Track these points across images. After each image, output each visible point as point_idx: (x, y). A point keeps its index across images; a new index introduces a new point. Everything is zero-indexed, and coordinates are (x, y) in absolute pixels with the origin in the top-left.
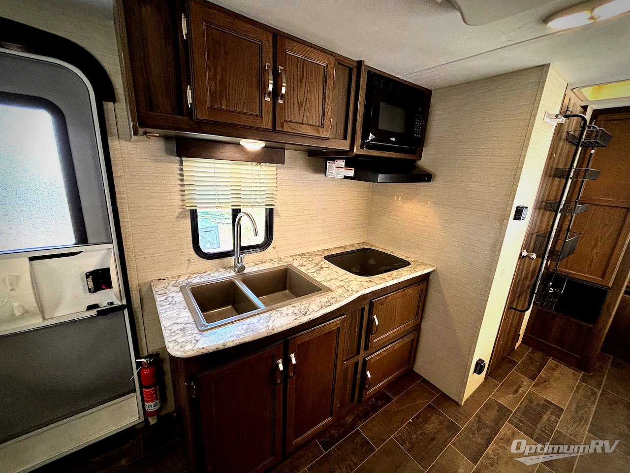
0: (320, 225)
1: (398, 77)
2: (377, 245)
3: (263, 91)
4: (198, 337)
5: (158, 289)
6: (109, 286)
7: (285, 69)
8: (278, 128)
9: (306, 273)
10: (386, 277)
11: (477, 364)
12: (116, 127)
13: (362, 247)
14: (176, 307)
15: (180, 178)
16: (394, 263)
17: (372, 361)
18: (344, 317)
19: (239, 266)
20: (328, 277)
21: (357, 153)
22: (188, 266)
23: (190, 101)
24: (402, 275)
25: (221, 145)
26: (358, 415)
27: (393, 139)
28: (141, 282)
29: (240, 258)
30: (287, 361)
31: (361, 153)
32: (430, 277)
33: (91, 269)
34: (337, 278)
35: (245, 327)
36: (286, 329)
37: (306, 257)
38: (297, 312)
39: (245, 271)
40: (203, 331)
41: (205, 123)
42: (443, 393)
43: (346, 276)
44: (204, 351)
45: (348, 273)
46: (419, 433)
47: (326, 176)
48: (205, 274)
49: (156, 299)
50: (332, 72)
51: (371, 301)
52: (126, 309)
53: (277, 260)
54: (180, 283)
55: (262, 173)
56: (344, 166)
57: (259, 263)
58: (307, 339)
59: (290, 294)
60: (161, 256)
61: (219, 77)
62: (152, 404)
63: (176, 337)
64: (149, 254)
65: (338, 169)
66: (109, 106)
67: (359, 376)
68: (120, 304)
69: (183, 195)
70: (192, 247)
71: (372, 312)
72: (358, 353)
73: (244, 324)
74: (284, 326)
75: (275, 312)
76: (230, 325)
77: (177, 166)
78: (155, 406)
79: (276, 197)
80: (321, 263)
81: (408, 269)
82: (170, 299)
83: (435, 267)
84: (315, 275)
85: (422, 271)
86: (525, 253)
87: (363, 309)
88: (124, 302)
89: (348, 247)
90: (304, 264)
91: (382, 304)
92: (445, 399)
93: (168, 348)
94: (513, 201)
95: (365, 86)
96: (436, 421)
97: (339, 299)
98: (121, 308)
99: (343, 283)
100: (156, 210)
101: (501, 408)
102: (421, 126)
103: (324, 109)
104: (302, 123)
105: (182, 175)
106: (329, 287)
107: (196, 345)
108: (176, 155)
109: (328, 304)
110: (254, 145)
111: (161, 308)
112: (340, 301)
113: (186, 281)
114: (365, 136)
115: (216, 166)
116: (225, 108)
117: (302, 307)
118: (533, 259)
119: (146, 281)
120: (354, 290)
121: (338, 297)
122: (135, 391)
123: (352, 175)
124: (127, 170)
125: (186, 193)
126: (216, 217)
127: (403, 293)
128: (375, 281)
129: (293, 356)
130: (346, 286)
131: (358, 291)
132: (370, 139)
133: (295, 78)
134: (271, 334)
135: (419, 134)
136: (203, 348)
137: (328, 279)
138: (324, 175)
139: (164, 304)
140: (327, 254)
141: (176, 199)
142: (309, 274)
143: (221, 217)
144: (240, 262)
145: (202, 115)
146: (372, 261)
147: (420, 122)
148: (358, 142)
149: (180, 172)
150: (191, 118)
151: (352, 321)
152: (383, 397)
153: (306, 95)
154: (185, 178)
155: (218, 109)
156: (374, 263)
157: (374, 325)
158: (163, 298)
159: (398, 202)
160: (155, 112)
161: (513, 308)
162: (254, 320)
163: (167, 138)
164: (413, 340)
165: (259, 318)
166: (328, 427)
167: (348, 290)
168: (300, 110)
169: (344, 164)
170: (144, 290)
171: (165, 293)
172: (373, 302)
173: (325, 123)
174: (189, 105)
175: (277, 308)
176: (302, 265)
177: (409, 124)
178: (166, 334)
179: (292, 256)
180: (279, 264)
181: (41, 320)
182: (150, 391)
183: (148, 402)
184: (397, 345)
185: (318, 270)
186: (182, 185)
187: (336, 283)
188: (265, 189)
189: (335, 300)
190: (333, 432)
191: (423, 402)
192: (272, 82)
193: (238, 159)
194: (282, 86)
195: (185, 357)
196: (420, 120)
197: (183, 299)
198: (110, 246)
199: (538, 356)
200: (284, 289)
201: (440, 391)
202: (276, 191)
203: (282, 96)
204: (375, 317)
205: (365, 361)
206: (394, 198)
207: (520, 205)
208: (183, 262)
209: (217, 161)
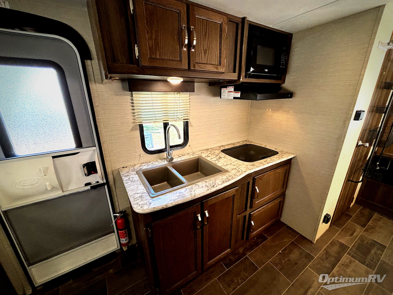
0: (218, 130)
1: (269, 26)
2: (254, 142)
3: (182, 44)
4: (151, 201)
5: (123, 173)
6: (96, 172)
7: (195, 27)
8: (192, 68)
9: (211, 161)
10: (263, 162)
11: (325, 217)
12: (93, 76)
13: (245, 143)
14: (135, 184)
15: (132, 105)
16: (267, 153)
17: (255, 215)
18: (237, 188)
19: (170, 158)
20: (225, 163)
21: (242, 81)
22: (140, 159)
23: (137, 54)
24: (273, 161)
25: (155, 82)
26: (246, 248)
27: (267, 70)
28: (113, 169)
29: (170, 153)
30: (203, 215)
31: (246, 81)
32: (292, 161)
33: (85, 162)
34: (231, 164)
35: (177, 195)
36: (202, 195)
37: (209, 151)
38: (208, 185)
39: (173, 161)
40: (153, 197)
41: (147, 68)
42: (301, 235)
43: (236, 162)
44: (154, 209)
45: (238, 160)
46: (286, 259)
47: (221, 98)
48: (150, 163)
49: (123, 179)
50: (226, 27)
51: (254, 177)
52: (106, 185)
53: (192, 153)
54: (136, 169)
55: (180, 99)
56: (233, 91)
57: (181, 155)
58: (214, 201)
59: (201, 174)
60: (124, 153)
61: (154, 37)
62: (124, 239)
63: (138, 201)
64: (117, 152)
65: (229, 93)
66: (88, 62)
67: (246, 224)
68: (102, 182)
69: (134, 116)
70: (141, 147)
71: (255, 185)
72: (246, 210)
73: (177, 193)
74: (201, 194)
75: (194, 185)
76: (168, 194)
77: (129, 97)
78: (126, 241)
79: (190, 114)
80: (220, 154)
81: (277, 156)
82: (131, 179)
83: (295, 155)
84: (217, 162)
85: (287, 158)
86: (360, 143)
87: (249, 183)
88: (105, 181)
89: (236, 144)
90: (209, 155)
91: (261, 179)
92: (302, 239)
93: (134, 208)
94: (354, 107)
95: (247, 35)
96: (297, 252)
97: (234, 177)
98: (103, 185)
99: (235, 167)
100: (119, 125)
101: (342, 245)
102: (285, 60)
103: (220, 53)
104: (207, 64)
105: (133, 103)
106: (226, 169)
107: (150, 206)
108: (129, 91)
109: (227, 180)
110: (176, 81)
111: (126, 184)
112: (234, 178)
113: (139, 168)
114: (248, 69)
115: (153, 96)
116: (159, 57)
117: (211, 182)
118: (367, 147)
119: (116, 168)
120: (243, 171)
121: (233, 176)
122: (114, 232)
123: (239, 96)
124: (101, 102)
125: (136, 114)
126: (149, 129)
127: (274, 172)
128: (257, 165)
129: (206, 212)
130: (238, 169)
131: (245, 172)
132: (251, 71)
133: (202, 34)
134: (194, 199)
135: (283, 66)
136: (154, 208)
137: (225, 164)
138: (220, 97)
139: (128, 182)
140: (222, 148)
141: (130, 118)
142: (212, 162)
143: (153, 129)
144: (170, 155)
145: (145, 63)
146: (252, 152)
147: (284, 57)
148: (243, 74)
149: (131, 101)
150: (138, 65)
151: (241, 191)
152: (261, 237)
153: (208, 45)
154: (134, 105)
155: (154, 58)
156: (254, 153)
157: (256, 192)
158: (127, 179)
159: (269, 112)
160: (117, 63)
161: (350, 180)
162: (183, 190)
163: (122, 80)
164: (280, 202)
165: (185, 189)
166: (228, 255)
167: (239, 171)
168: (205, 55)
169: (233, 89)
170: (115, 173)
171: (128, 175)
172: (256, 178)
173: (222, 63)
174: (137, 57)
175: (196, 183)
176: (208, 156)
177: (277, 59)
178: (131, 200)
179: (201, 150)
180: (193, 156)
181: (61, 192)
182: (122, 232)
183: (122, 238)
184: (270, 205)
185: (218, 159)
186: (133, 110)
187: (231, 167)
188: (182, 109)
189: (231, 177)
190: (231, 258)
191: (288, 241)
192: (187, 38)
193: (166, 91)
194: (194, 40)
195: (144, 213)
196: (284, 55)
197: (139, 179)
198: (94, 148)
199: (367, 211)
200: (197, 171)
201: (299, 234)
202: (190, 110)
203: (194, 47)
204: (256, 187)
205: (250, 215)
206: (266, 110)
207: (359, 109)
208: (136, 156)
209: (153, 93)
